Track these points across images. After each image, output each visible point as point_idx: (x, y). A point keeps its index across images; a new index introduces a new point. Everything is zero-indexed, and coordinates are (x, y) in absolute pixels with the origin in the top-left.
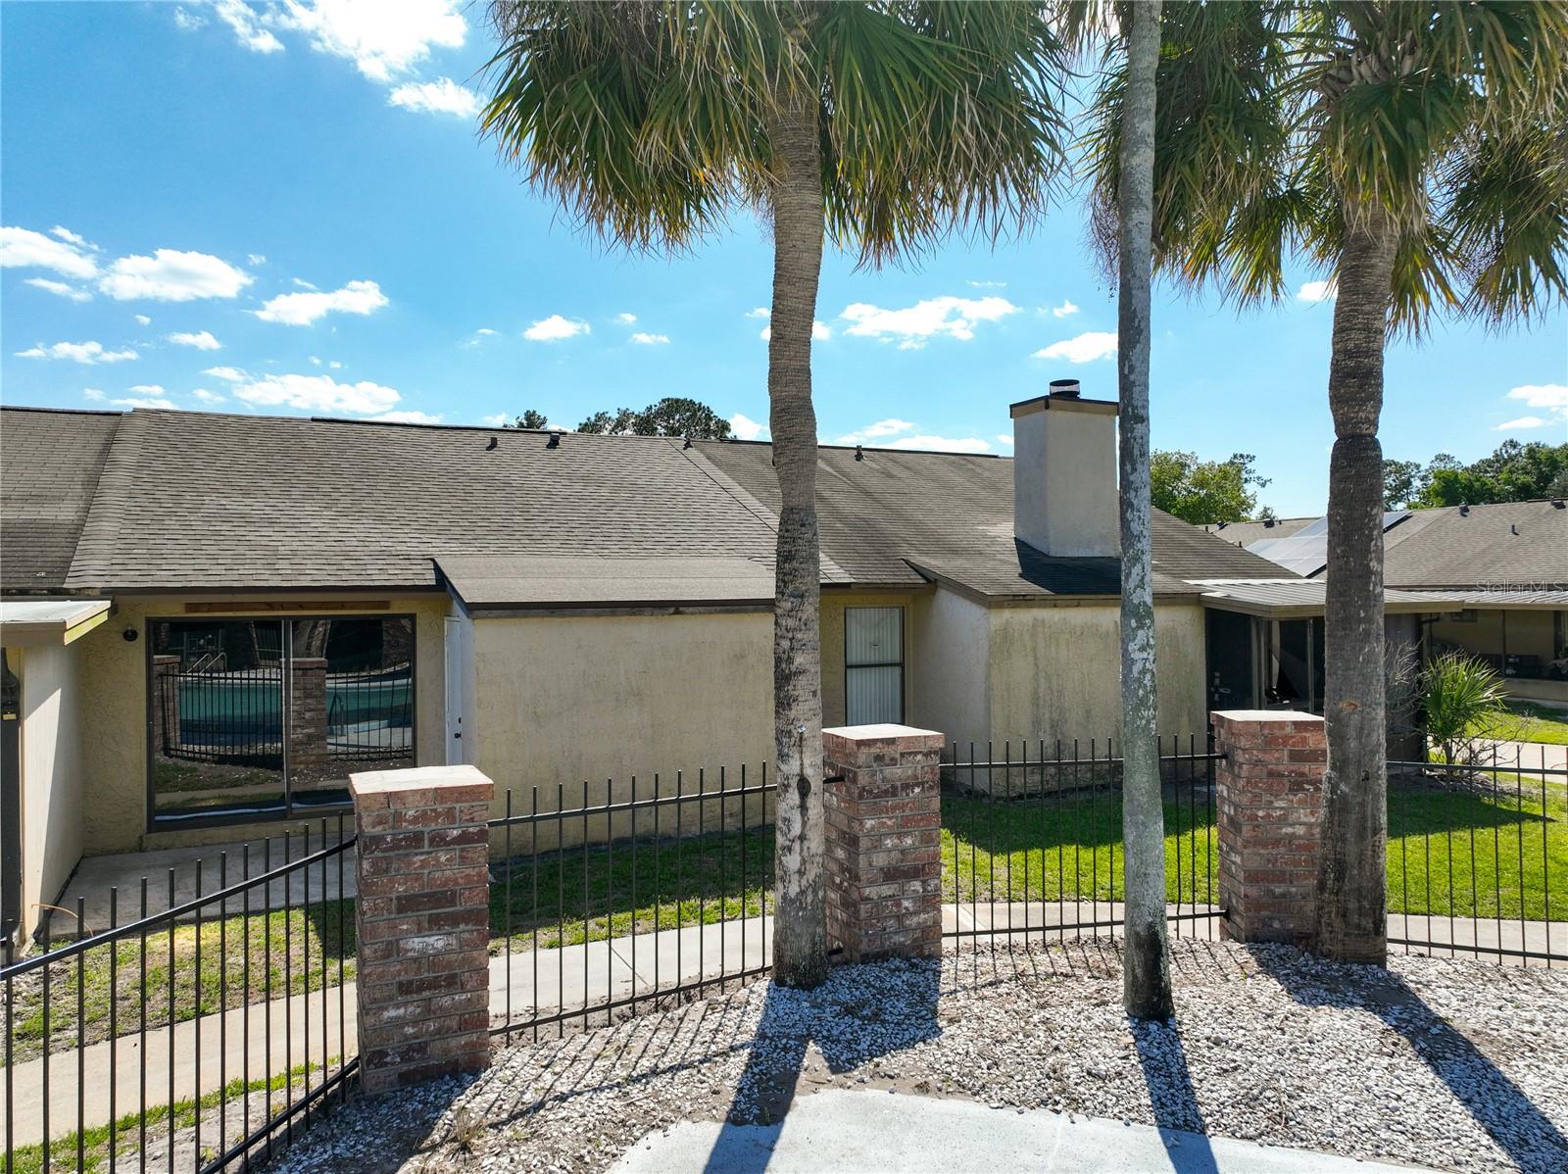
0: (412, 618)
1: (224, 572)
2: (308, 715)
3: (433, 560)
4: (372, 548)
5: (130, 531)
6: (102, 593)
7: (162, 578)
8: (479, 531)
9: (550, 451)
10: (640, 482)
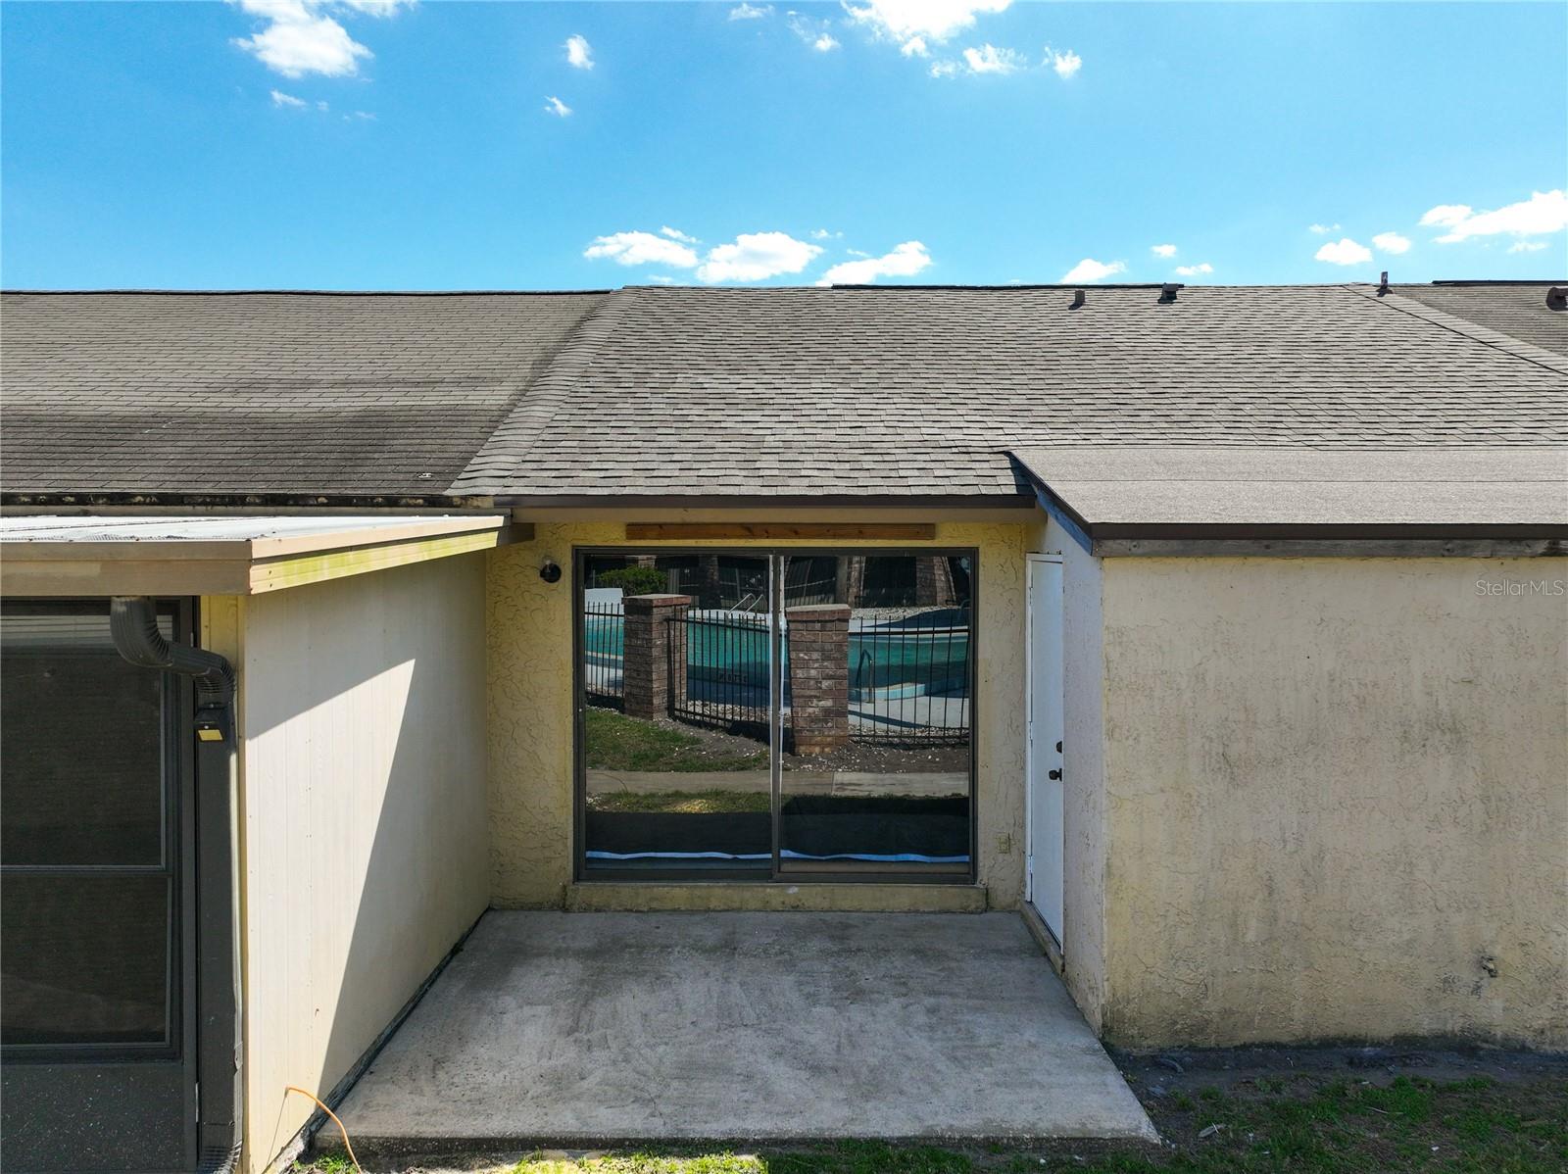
0: (973, 553)
1: (677, 473)
2: (825, 684)
3: (1008, 454)
4: (907, 438)
5: (567, 417)
6: (497, 505)
7: (589, 482)
8: (1078, 411)
9: (1165, 307)
10: (1325, 338)
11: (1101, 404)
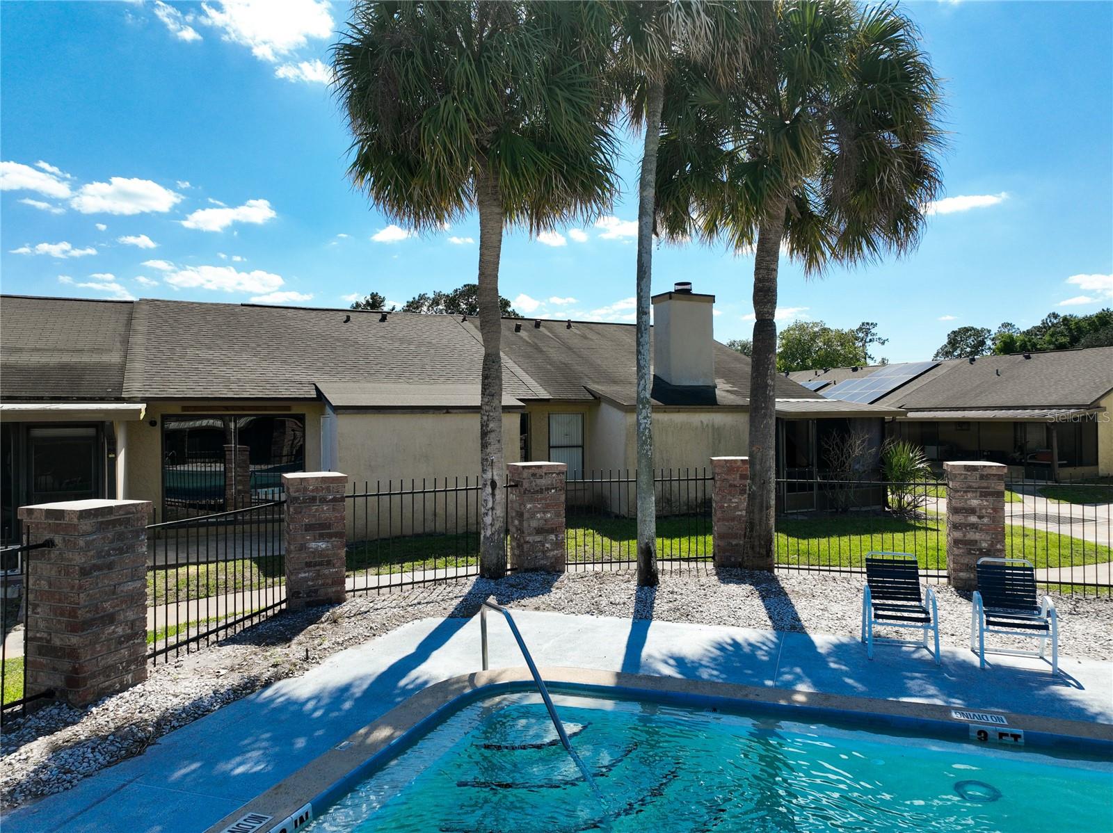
0: (303, 416)
3: (314, 384)
4: (281, 378)
5: (150, 368)
6: (141, 399)
7: (171, 393)
8: (340, 369)
9: (381, 323)
10: (433, 341)
11: (348, 367)
